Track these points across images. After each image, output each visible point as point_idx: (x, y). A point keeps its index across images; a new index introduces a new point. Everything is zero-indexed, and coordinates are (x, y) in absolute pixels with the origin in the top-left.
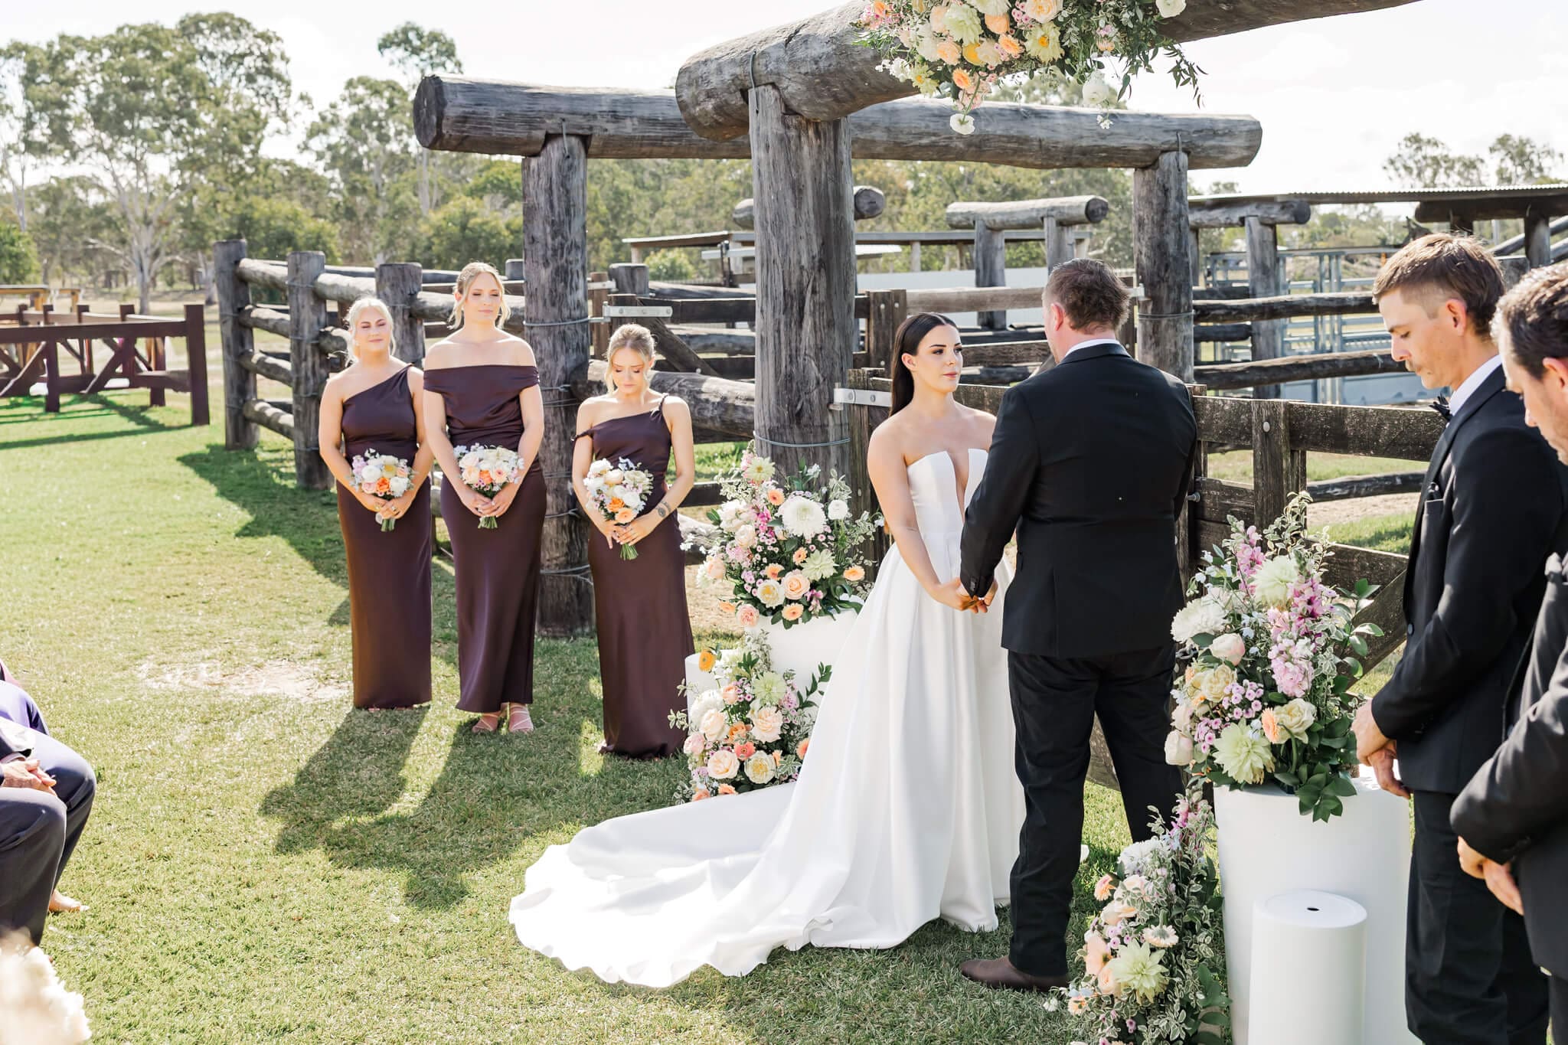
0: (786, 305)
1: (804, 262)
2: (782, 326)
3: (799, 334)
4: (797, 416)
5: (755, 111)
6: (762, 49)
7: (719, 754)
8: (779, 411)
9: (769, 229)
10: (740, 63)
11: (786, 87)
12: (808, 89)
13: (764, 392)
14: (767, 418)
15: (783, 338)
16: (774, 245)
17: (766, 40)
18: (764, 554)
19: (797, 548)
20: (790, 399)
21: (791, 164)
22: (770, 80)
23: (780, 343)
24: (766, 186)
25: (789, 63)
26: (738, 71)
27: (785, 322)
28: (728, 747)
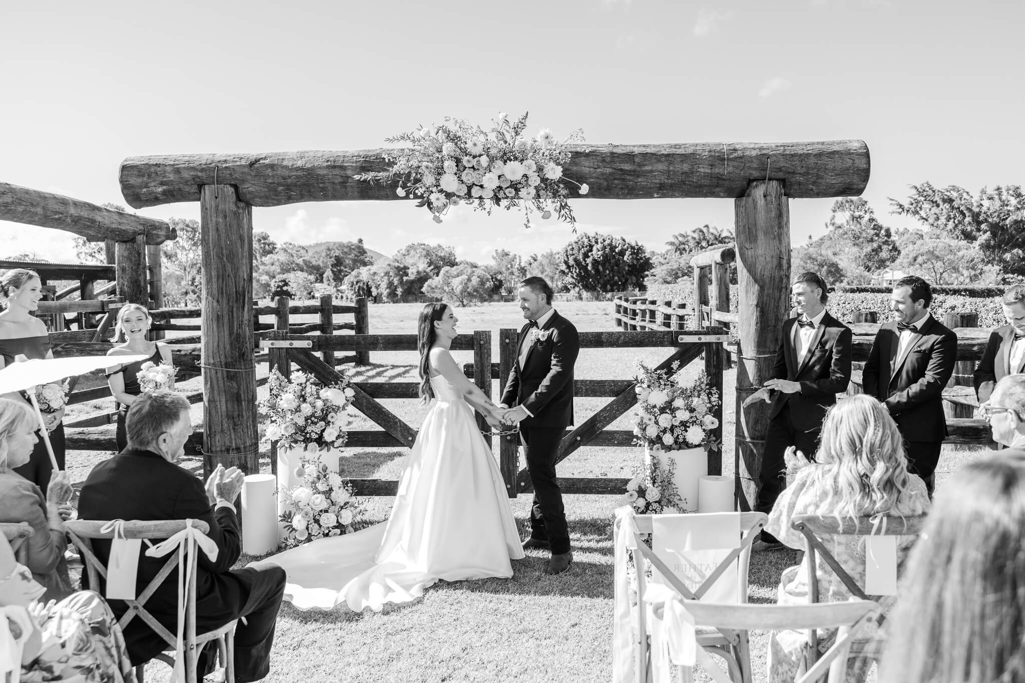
0: (237, 298)
1: (245, 277)
2: (235, 309)
3: (243, 313)
4: (242, 355)
5: (214, 197)
6: (224, 166)
7: (324, 515)
8: (232, 353)
9: (225, 259)
10: (202, 170)
11: (248, 188)
12: (269, 191)
13: (220, 344)
14: (222, 357)
15: (235, 315)
16: (229, 267)
17: (225, 161)
18: (315, 418)
19: (330, 412)
20: (239, 347)
21: (240, 226)
22: (233, 183)
23: (233, 317)
24: (223, 236)
25: (255, 176)
26: (200, 174)
27: (237, 307)
28: (326, 511)
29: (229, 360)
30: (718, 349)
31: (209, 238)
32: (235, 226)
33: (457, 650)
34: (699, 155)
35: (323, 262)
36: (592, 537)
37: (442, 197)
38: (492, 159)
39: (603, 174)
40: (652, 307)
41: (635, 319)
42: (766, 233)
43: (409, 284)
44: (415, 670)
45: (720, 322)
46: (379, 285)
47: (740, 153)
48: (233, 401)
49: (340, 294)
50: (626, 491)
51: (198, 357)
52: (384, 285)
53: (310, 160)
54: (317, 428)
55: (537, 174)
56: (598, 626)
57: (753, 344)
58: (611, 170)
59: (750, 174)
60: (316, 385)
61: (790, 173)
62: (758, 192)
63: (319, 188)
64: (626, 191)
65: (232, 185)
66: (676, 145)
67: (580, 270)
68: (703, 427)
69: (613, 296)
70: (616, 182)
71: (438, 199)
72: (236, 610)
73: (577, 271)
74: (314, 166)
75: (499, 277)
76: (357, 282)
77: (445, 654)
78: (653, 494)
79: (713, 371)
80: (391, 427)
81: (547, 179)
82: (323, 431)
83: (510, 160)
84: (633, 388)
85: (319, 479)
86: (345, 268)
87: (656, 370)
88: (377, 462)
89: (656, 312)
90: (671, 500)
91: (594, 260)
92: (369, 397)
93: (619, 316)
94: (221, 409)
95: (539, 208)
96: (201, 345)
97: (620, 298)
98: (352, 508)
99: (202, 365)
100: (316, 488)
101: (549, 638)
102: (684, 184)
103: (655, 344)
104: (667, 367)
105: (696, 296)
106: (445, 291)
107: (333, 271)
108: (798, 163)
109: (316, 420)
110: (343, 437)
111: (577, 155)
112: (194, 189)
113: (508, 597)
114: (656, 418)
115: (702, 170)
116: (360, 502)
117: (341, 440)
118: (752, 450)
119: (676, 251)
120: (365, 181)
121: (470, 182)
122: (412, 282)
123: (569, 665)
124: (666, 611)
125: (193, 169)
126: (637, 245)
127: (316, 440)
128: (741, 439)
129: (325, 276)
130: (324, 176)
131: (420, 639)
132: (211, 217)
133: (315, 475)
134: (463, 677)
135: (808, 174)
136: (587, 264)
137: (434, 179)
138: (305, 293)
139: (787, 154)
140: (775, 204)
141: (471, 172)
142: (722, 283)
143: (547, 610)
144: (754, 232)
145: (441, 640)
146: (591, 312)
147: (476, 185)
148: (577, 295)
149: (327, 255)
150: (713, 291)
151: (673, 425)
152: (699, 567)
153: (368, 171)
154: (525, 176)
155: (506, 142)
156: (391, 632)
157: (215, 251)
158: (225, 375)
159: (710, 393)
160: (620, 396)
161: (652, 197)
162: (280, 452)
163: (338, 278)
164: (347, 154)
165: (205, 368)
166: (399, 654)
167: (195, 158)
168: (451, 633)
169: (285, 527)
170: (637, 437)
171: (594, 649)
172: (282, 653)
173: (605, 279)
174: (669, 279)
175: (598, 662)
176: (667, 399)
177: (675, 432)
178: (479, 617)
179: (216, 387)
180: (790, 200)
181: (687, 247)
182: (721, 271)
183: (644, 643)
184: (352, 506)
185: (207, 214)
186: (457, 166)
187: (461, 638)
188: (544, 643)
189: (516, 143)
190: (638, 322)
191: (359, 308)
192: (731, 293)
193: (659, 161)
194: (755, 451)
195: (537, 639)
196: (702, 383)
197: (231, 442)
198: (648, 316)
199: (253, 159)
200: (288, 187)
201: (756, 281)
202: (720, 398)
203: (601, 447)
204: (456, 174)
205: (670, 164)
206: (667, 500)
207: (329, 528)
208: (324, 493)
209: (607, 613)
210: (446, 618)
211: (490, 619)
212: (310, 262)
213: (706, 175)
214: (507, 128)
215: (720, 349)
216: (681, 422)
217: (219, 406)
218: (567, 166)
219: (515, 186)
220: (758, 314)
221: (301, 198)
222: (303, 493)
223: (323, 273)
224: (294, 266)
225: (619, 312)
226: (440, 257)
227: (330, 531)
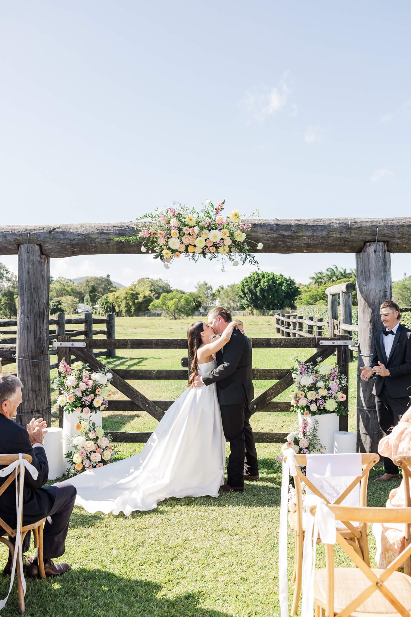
0: (39, 315)
1: (45, 302)
2: (38, 322)
3: (43, 325)
4: (42, 351)
5: (27, 251)
6: (33, 232)
7: (93, 454)
8: (36, 350)
9: (32, 291)
10: (20, 235)
11: (47, 246)
12: (61, 248)
13: (29, 344)
14: (30, 353)
15: (38, 326)
16: (35, 296)
17: (34, 230)
18: (88, 391)
19: (97, 388)
20: (40, 346)
21: (42, 270)
22: (39, 243)
23: (37, 328)
24: (32, 277)
25: (53, 239)
26: (18, 238)
27: (39, 322)
28: (94, 452)
29: (34, 354)
30: (345, 349)
31: (23, 278)
32: (39, 270)
33: (180, 541)
34: (333, 226)
35: (84, 289)
36: (264, 471)
37: (169, 252)
38: (202, 229)
39: (271, 238)
40: (300, 321)
41: (289, 328)
42: (376, 275)
43: (139, 305)
44: (153, 553)
45: (345, 331)
46: (120, 305)
47: (359, 225)
48: (36, 381)
49: (95, 311)
50: (286, 441)
51: (14, 352)
52: (123, 305)
53: (87, 229)
54: (89, 398)
55: (230, 238)
56: (269, 527)
57: (368, 347)
58: (276, 235)
59: (366, 238)
60: (88, 370)
61: (391, 237)
62: (371, 249)
63: (92, 246)
64: (286, 249)
65: (38, 245)
66: (318, 219)
67: (252, 295)
68: (336, 400)
69: (274, 313)
70: (280, 243)
71: (167, 254)
72: (46, 512)
73: (250, 296)
74: (89, 233)
75: (199, 299)
76: (106, 303)
77: (172, 543)
78: (304, 443)
79: (342, 363)
80: (135, 398)
81: (236, 241)
82: (93, 400)
83: (213, 229)
84: (291, 374)
85: (90, 431)
86: (98, 293)
87: (306, 363)
88: (123, 421)
89: (303, 324)
90: (316, 447)
91: (261, 288)
92: (121, 378)
93: (278, 326)
94: (28, 385)
95: (230, 259)
96: (17, 345)
97: (279, 315)
98: (111, 450)
99: (17, 358)
100: (88, 437)
101: (238, 534)
102: (323, 244)
103: (305, 346)
104: (313, 361)
105: (329, 314)
106: (163, 309)
107: (90, 296)
108: (396, 231)
109: (89, 393)
110: (105, 404)
111: (255, 225)
112: (15, 247)
113: (211, 508)
114: (305, 394)
115: (335, 235)
116: (116, 446)
117: (104, 406)
118: (368, 415)
119: (315, 283)
120: (121, 242)
121: (187, 244)
122: (141, 303)
123: (252, 552)
124: (318, 511)
125: (15, 234)
126: (290, 279)
127: (88, 406)
128: (361, 408)
129: (85, 298)
130: (95, 239)
131: (156, 534)
132: (25, 264)
133: (88, 428)
134: (184, 557)
135: (403, 238)
136: (257, 292)
137: (164, 241)
138: (72, 310)
139: (389, 225)
140: (382, 257)
141: (188, 237)
142: (347, 305)
143: (236, 517)
144: (368, 274)
145: (169, 535)
146: (260, 323)
147: (191, 245)
148: (250, 312)
149: (87, 285)
150: (341, 310)
151: (316, 399)
152: (336, 488)
153: (123, 236)
154: (222, 239)
155: (210, 218)
156: (137, 529)
157: (27, 285)
158: (31, 364)
159: (341, 378)
160: (282, 380)
161: (302, 252)
162: (65, 414)
163: (94, 300)
164: (110, 225)
165: (18, 359)
166: (143, 543)
167: (15, 228)
168: (175, 530)
169: (68, 462)
170: (293, 406)
171: (267, 542)
172: (69, 541)
173: (269, 301)
174: (311, 302)
175: (270, 550)
176: (312, 381)
177: (318, 403)
178: (193, 521)
179: (25, 372)
180: (391, 254)
181: (323, 280)
182: (346, 297)
183: (301, 536)
184: (111, 448)
185: (22, 262)
186: (179, 233)
187: (182, 533)
188: (235, 537)
189: (217, 218)
190: (291, 330)
191: (109, 320)
192: (352, 311)
193: (307, 229)
194: (370, 416)
195: (230, 535)
196: (336, 371)
197: (34, 407)
198: (297, 326)
199: (51, 228)
200: (73, 246)
201: (370, 306)
202: (347, 381)
203: (268, 413)
204: (178, 238)
205: (314, 231)
206: (312, 447)
207: (96, 462)
208: (93, 440)
209: (275, 520)
210: (172, 521)
211: (200, 522)
212: (76, 290)
213: (337, 239)
214: (212, 209)
215: (347, 349)
216: (322, 396)
217: (27, 384)
218: (248, 233)
219: (216, 246)
220: (371, 327)
221: (81, 252)
222: (80, 440)
223: (84, 297)
224: (65, 292)
225: (278, 324)
226: (160, 287)
227: (97, 465)
